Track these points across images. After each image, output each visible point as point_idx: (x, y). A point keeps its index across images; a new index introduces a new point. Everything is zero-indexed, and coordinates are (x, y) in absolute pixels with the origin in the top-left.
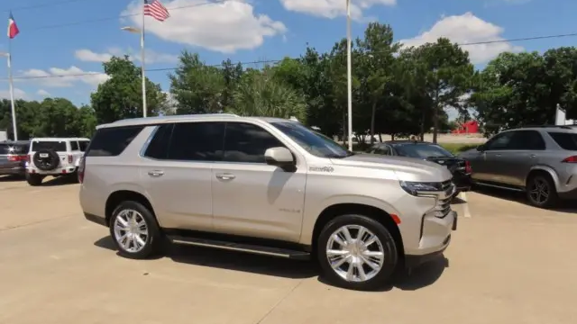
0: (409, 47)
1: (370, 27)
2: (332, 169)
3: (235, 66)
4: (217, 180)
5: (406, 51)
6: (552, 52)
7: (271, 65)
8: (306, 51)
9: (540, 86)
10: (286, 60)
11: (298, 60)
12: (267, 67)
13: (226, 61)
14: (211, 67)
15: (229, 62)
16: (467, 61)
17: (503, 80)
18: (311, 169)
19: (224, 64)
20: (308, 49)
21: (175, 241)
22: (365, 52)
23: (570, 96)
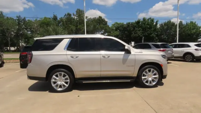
0: (90, 18)
1: (78, 10)
2: (142, 52)
3: (23, 18)
4: (103, 58)
5: (89, 19)
6: (129, 23)
7: (38, 19)
8: (53, 15)
9: (126, 32)
10: (45, 18)
11: (50, 18)
12: (36, 20)
13: (18, 16)
14: (11, 18)
15: (20, 16)
16: (107, 24)
17: (116, 30)
18: (136, 52)
19: (17, 17)
20: (54, 15)
21: (83, 82)
22: (76, 18)
23: (133, 36)
